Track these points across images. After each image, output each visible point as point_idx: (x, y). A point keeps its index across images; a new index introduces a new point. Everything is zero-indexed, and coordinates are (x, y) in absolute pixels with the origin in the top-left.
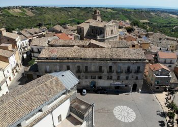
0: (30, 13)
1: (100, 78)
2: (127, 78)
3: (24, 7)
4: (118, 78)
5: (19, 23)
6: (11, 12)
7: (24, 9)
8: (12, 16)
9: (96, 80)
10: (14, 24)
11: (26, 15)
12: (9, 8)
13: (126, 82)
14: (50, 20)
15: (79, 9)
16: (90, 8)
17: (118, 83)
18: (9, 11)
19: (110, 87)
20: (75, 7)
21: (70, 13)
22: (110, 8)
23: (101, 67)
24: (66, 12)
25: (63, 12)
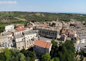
0: (43, 16)
1: (47, 35)
2: (53, 35)
3: (42, 13)
4: (51, 35)
5: (39, 19)
6: (37, 14)
7: (42, 14)
8: (37, 16)
9: (46, 35)
10: (37, 19)
11: (42, 16)
12: (36, 13)
13: (53, 37)
14: (51, 19)
15: (65, 15)
16: (71, 14)
17: (51, 36)
18: (36, 14)
19: (49, 37)
20: (63, 14)
21: (60, 16)
22: (82, 15)
23: (47, 32)
24: (59, 16)
25: (57, 15)
